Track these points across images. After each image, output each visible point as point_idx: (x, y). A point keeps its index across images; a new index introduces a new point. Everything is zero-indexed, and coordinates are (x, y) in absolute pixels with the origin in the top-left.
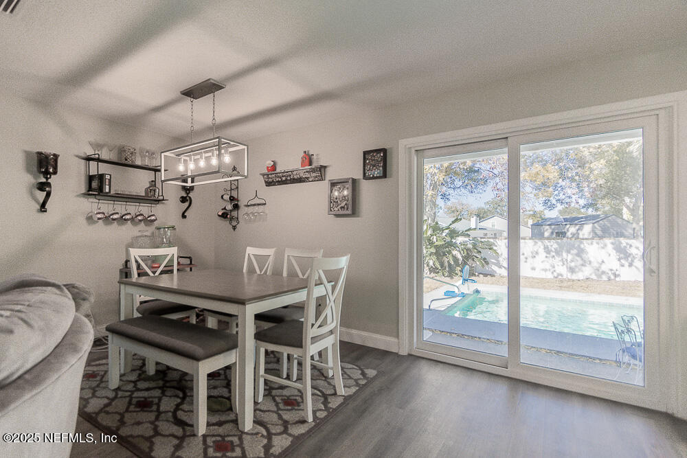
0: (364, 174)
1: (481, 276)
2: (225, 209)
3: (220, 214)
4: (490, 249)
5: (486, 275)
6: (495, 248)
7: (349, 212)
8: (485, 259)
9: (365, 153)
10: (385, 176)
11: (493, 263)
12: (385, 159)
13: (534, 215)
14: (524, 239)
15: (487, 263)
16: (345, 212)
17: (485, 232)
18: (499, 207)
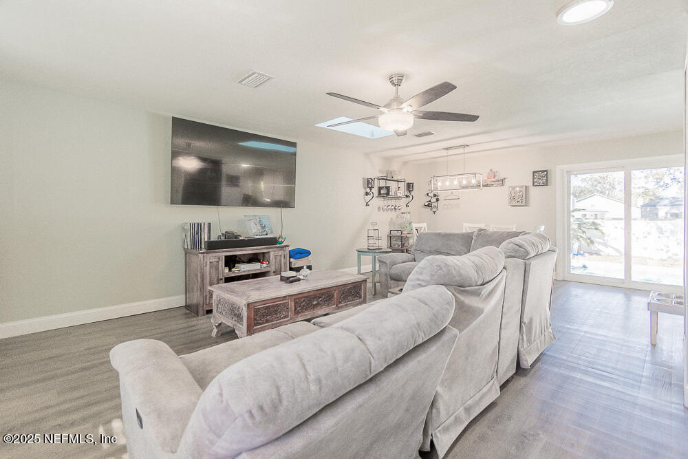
0: (534, 183)
1: (586, 254)
2: (430, 201)
3: (427, 204)
4: (596, 229)
5: (591, 254)
6: (600, 228)
7: (524, 204)
8: (589, 239)
9: (534, 172)
10: (546, 184)
11: (599, 243)
12: (547, 175)
13: (645, 193)
14: (635, 219)
15: (592, 242)
16: (520, 204)
17: (584, 213)
18: (599, 185)
